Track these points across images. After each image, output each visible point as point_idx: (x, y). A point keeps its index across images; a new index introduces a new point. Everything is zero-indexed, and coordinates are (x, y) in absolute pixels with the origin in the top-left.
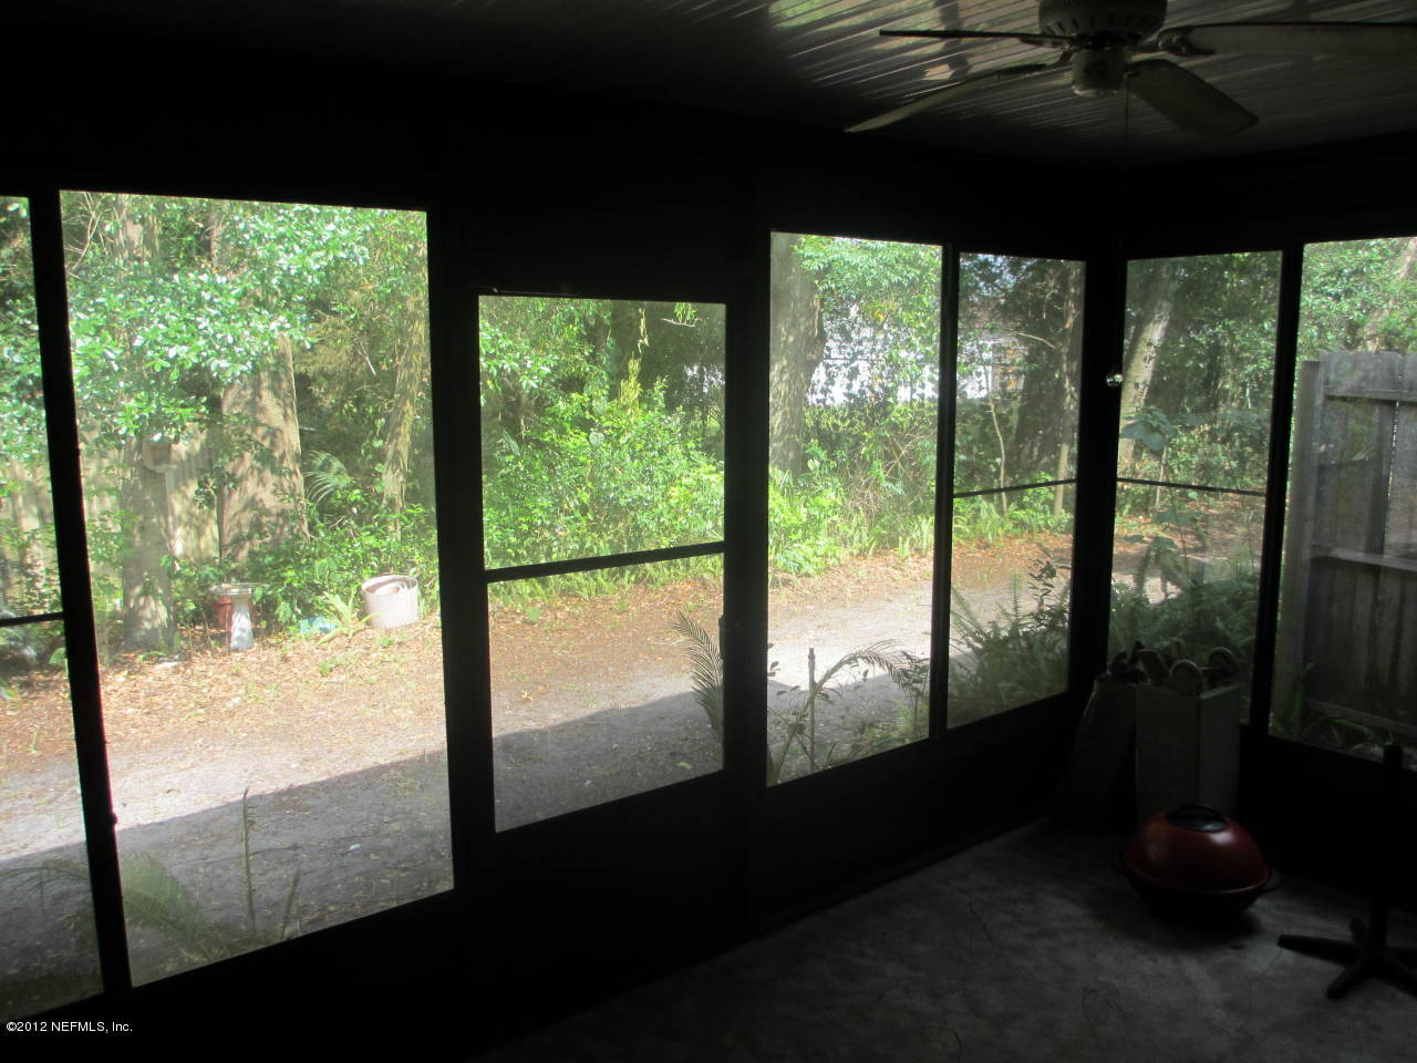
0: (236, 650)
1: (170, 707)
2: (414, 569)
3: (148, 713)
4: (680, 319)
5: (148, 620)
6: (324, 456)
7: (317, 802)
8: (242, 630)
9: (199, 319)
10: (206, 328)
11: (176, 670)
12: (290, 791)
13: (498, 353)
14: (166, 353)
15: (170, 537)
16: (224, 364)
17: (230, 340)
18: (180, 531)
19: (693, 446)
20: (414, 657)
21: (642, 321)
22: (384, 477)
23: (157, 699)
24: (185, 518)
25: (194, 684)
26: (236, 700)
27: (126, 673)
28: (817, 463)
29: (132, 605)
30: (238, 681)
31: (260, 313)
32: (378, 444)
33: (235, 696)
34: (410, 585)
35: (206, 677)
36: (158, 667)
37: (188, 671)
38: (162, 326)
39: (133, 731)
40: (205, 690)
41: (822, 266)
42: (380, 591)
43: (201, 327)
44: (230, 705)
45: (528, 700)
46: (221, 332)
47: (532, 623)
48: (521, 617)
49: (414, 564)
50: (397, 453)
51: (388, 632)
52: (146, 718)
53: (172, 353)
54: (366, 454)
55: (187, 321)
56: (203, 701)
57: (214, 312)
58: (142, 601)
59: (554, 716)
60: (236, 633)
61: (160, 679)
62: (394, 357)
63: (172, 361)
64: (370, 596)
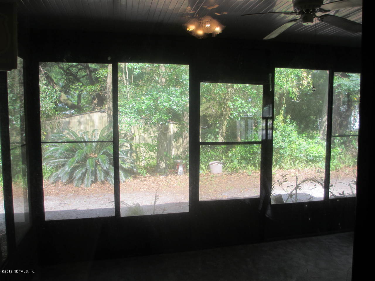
0: (179, 175)
1: (161, 185)
2: (222, 160)
3: (156, 185)
4: (295, 100)
5: (161, 166)
6: (210, 135)
7: (184, 206)
8: (181, 170)
9: (171, 97)
10: (172, 99)
11: (165, 177)
12: (180, 203)
13: (243, 107)
14: (163, 104)
15: (171, 150)
16: (175, 107)
17: (177, 102)
18: (174, 149)
19: (304, 136)
20: (218, 180)
21: (284, 100)
22: (219, 139)
23: (159, 183)
24: (175, 146)
25: (168, 181)
26: (175, 185)
27: (154, 177)
28: (337, 141)
29: (158, 163)
30: (177, 181)
31: (184, 96)
32: (217, 130)
33: (176, 184)
34: (221, 164)
35: (170, 179)
36: (161, 176)
37: (167, 178)
38: (163, 99)
39: (152, 188)
40: (169, 182)
41: (337, 85)
42: (213, 165)
43: (171, 99)
44: (174, 186)
45: (242, 192)
46: (175, 100)
47: (249, 176)
48: (247, 174)
49: (223, 159)
50: (222, 132)
51: (214, 174)
52: (156, 186)
53: (164, 105)
54: (215, 132)
55: (168, 98)
56: (168, 184)
57: (174, 96)
58: (160, 162)
59: (246, 195)
60: (179, 171)
61: (161, 179)
62: (222, 109)
63: (164, 106)
64: (211, 166)
